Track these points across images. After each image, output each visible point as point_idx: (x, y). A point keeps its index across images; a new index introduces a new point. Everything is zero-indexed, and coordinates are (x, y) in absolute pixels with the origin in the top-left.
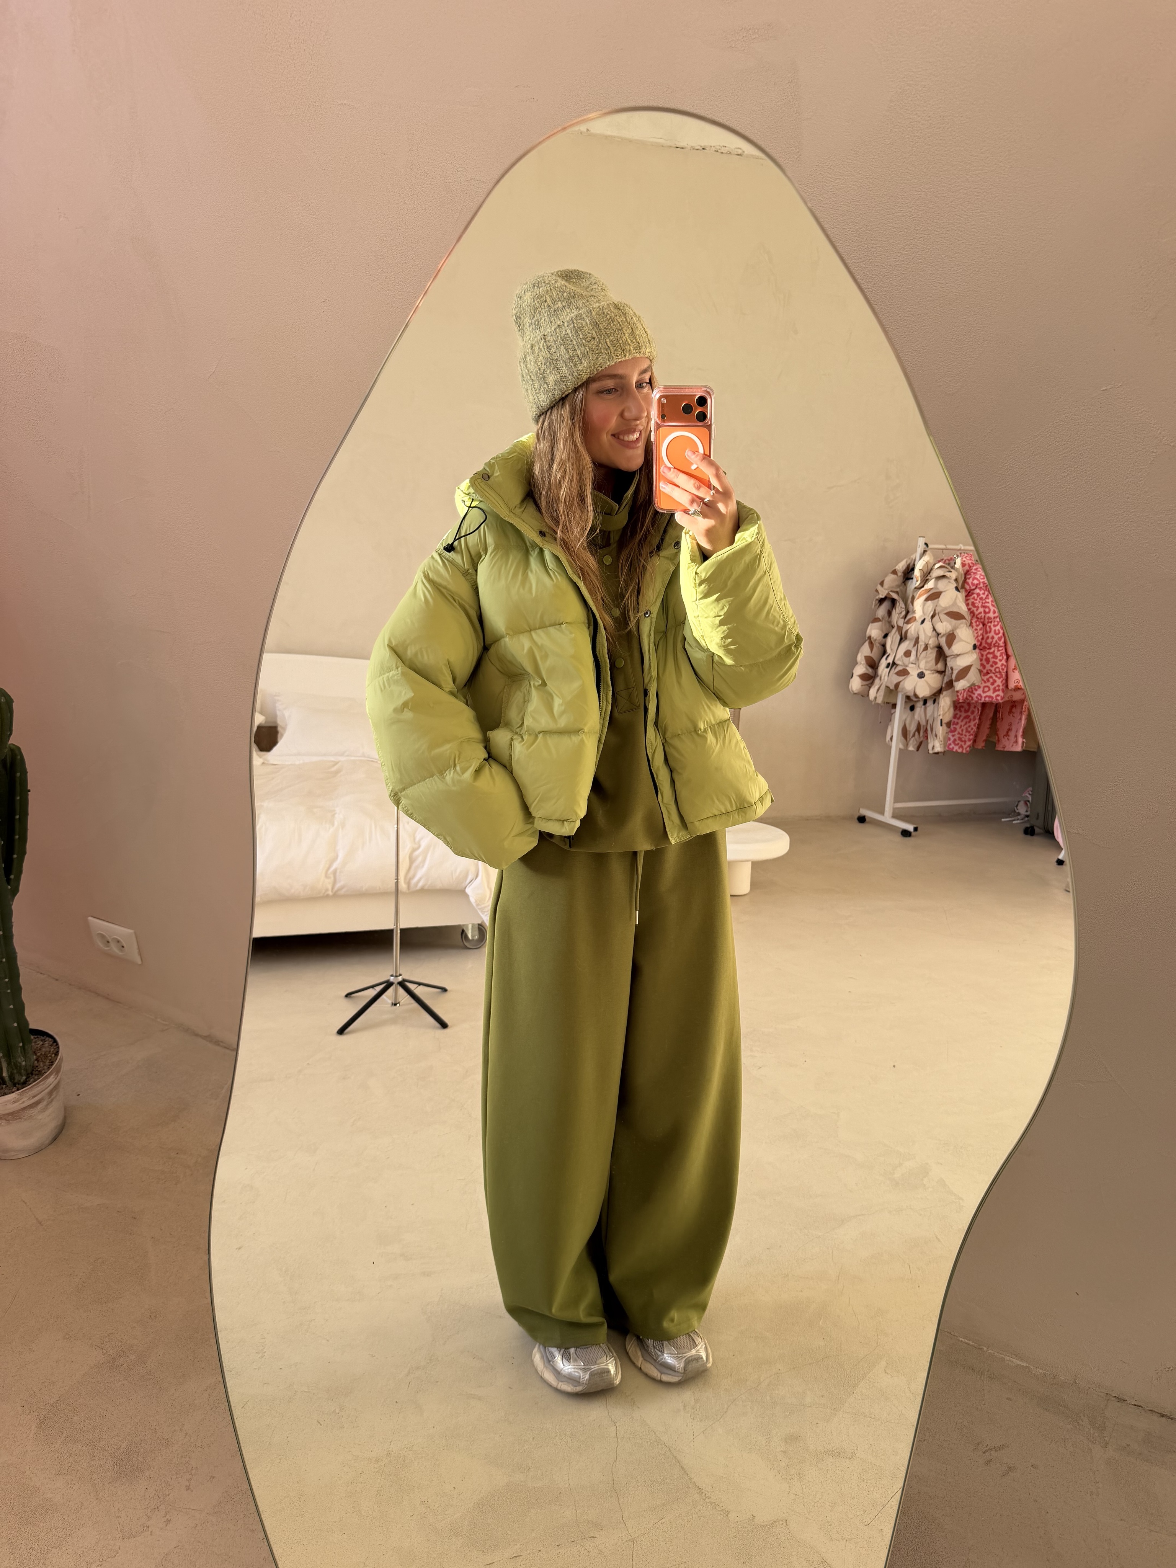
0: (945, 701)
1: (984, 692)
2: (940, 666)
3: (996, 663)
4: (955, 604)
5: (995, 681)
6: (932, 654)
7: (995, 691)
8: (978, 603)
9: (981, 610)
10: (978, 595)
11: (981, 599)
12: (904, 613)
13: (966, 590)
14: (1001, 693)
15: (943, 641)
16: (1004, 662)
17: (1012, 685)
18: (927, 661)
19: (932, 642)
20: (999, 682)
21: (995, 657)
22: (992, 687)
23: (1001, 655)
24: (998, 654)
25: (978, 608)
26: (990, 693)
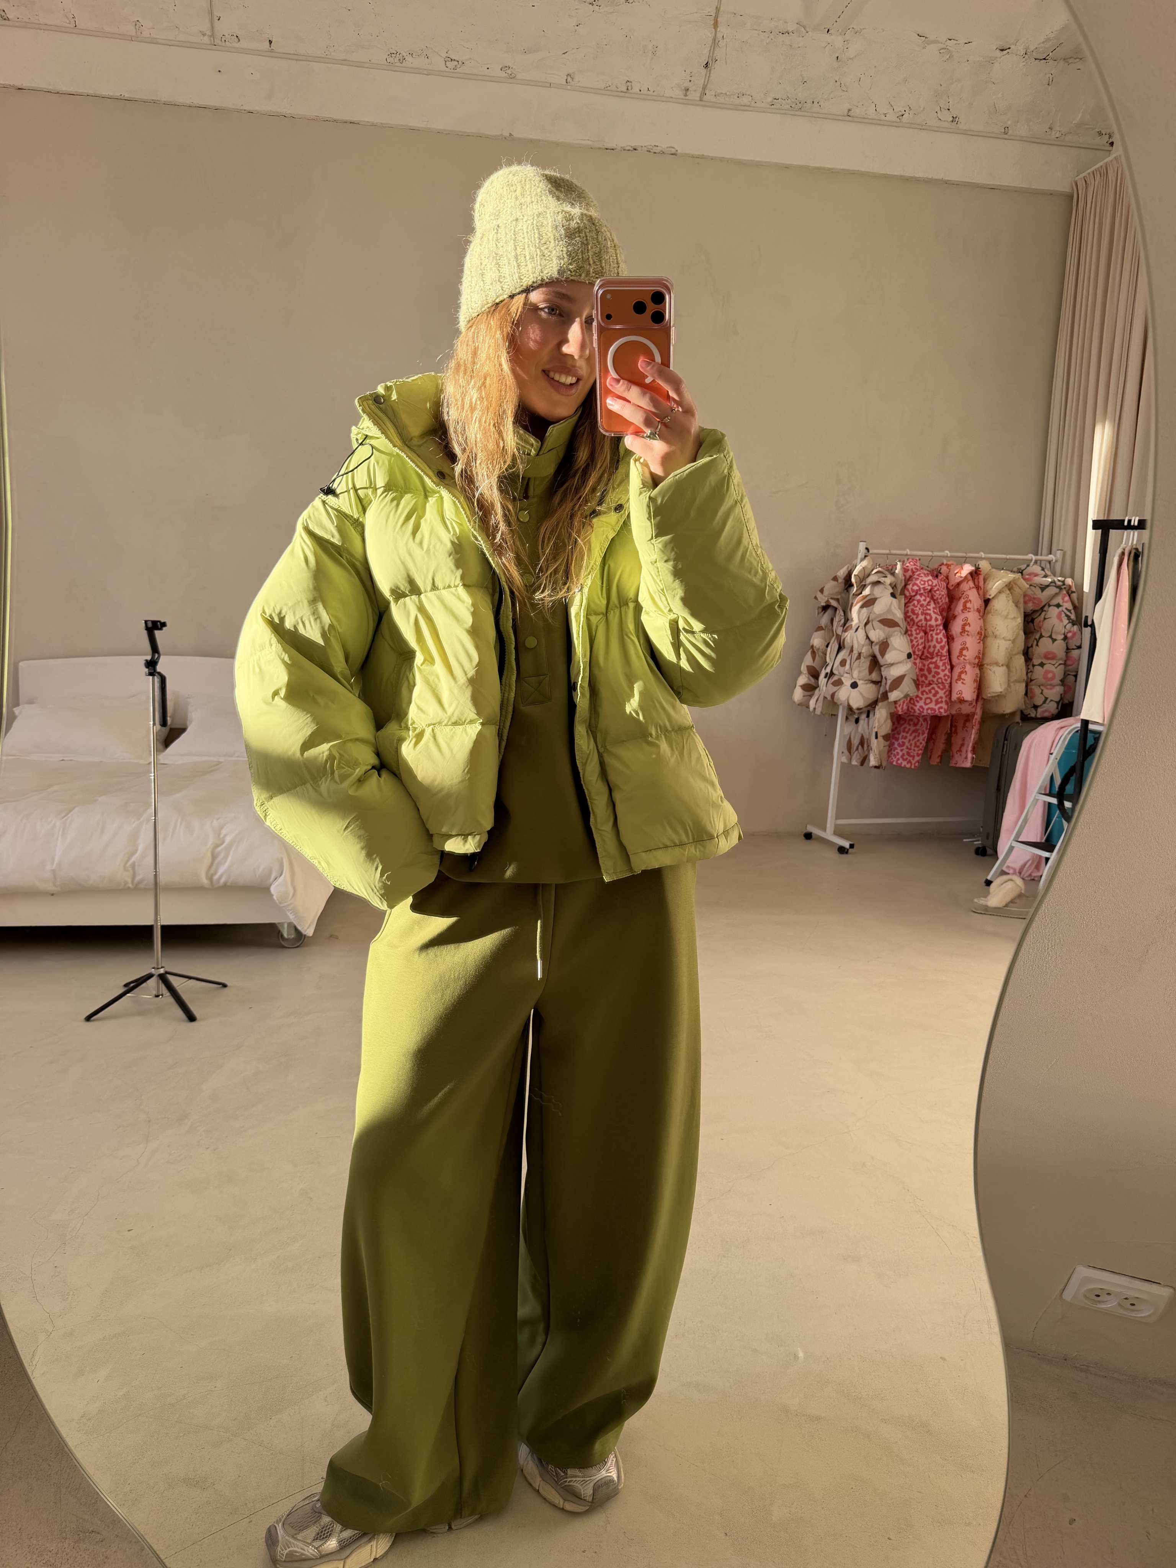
0: (881, 714)
1: (926, 704)
2: (874, 676)
3: (938, 673)
4: (889, 610)
5: (937, 692)
6: (865, 664)
7: (937, 702)
8: (918, 610)
9: (921, 617)
10: (919, 601)
11: (922, 606)
12: (843, 621)
13: (906, 597)
14: (944, 705)
15: (876, 649)
16: (947, 672)
17: (955, 697)
18: (859, 671)
19: (865, 651)
20: (941, 693)
21: (937, 667)
22: (934, 699)
23: (944, 664)
24: (940, 664)
25: (917, 615)
26: (932, 705)
